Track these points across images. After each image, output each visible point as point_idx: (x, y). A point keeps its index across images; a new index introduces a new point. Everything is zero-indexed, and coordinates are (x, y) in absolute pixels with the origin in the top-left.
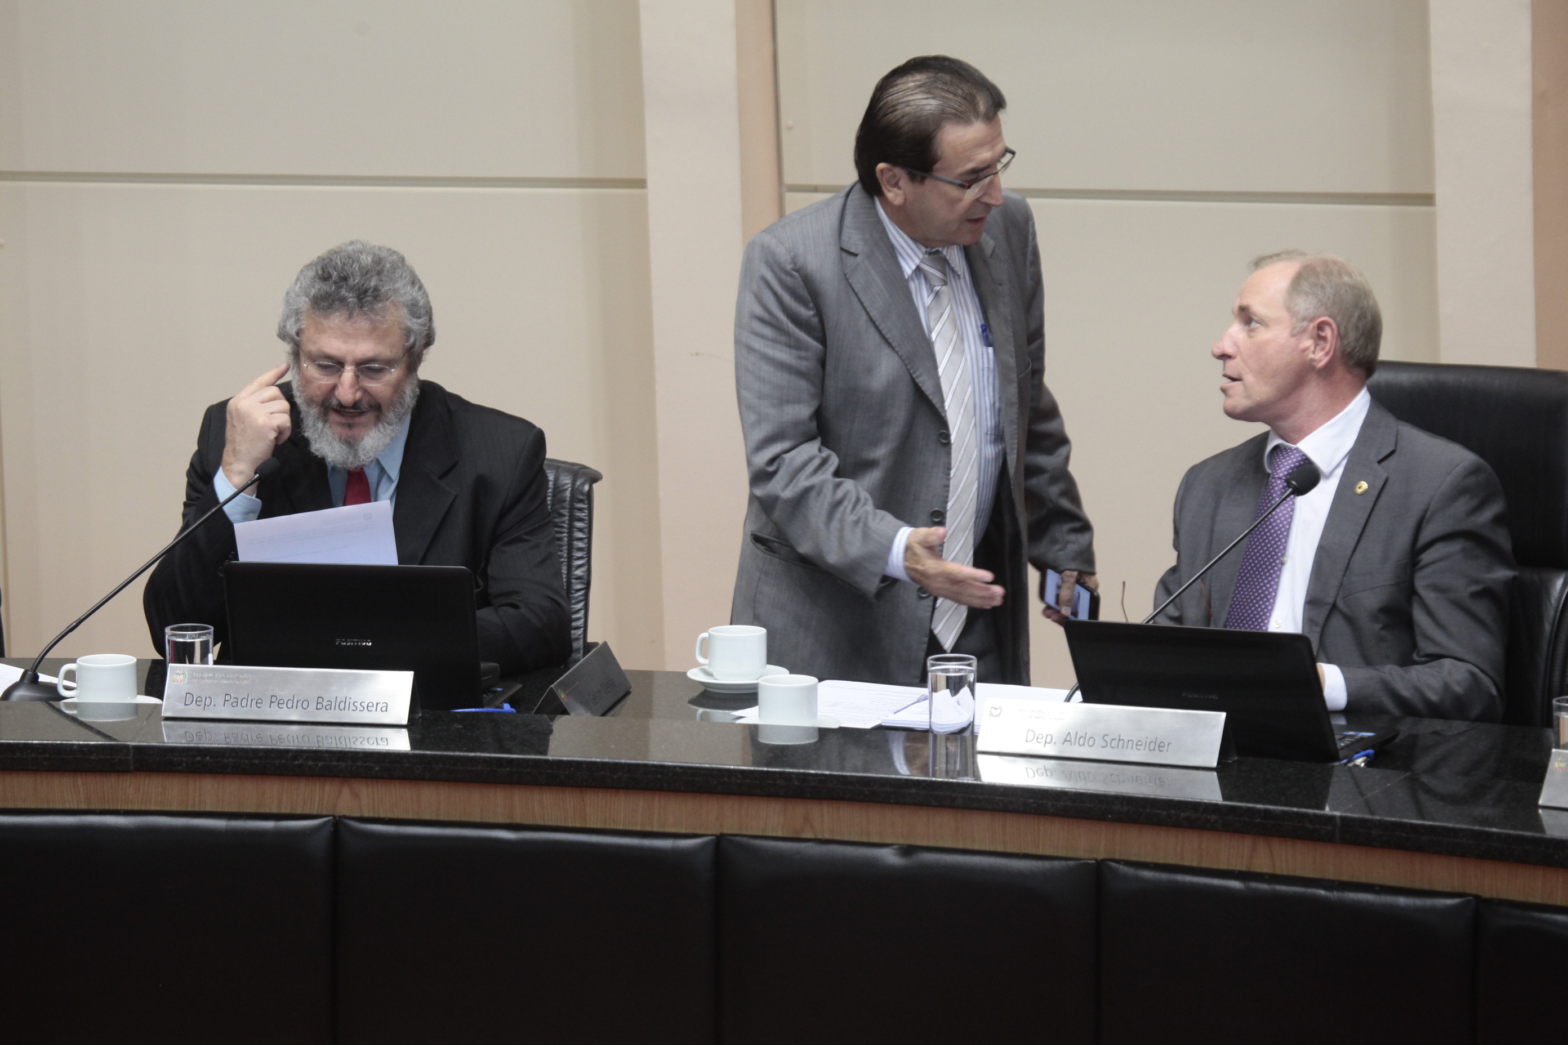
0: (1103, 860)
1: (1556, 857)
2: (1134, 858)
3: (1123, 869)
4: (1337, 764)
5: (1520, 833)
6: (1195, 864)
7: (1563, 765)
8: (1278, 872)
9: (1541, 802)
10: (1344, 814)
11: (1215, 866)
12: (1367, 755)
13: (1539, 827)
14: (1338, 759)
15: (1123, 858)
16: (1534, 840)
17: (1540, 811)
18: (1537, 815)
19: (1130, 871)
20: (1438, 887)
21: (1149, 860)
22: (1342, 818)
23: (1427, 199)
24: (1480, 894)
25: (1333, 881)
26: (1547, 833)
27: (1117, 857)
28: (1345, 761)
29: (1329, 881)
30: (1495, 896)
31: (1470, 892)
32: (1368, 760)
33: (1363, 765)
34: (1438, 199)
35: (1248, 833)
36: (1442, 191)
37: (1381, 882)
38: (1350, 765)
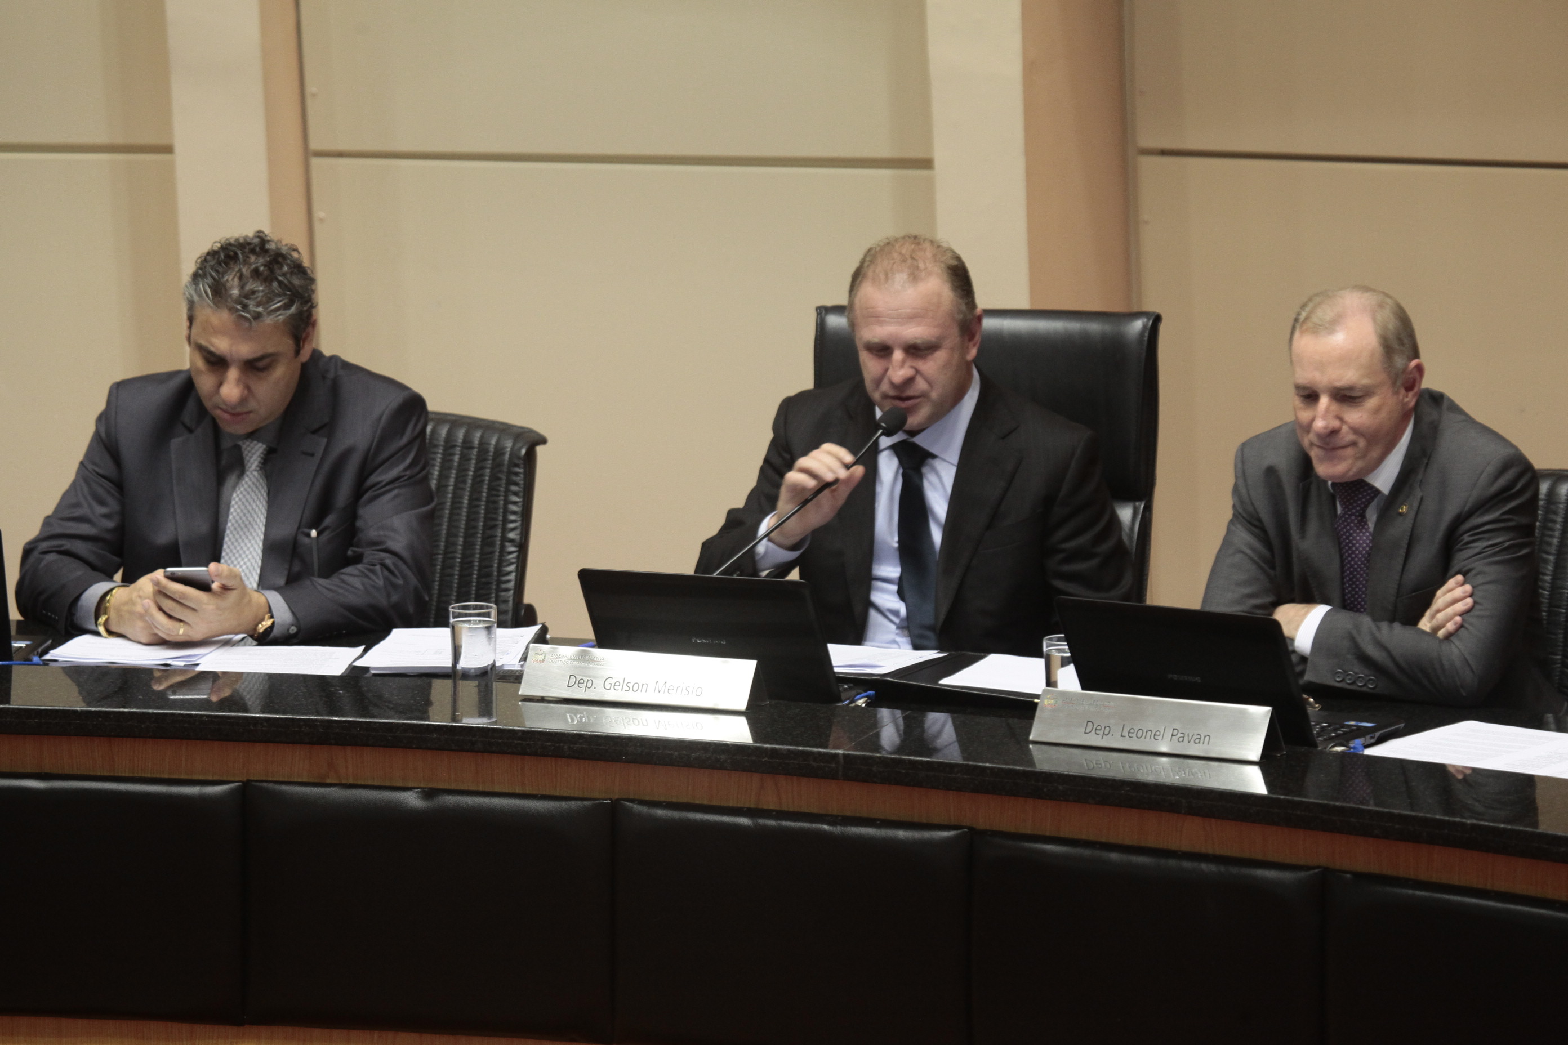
0: (618, 800)
1: (1045, 790)
2: (647, 798)
3: (637, 808)
4: (840, 704)
5: (1011, 767)
6: (705, 802)
7: (1052, 702)
8: (785, 808)
9: (1031, 738)
10: (846, 752)
11: (724, 804)
12: (867, 696)
13: (1031, 762)
14: (840, 700)
15: (637, 797)
16: (1025, 773)
17: (1031, 746)
18: (1028, 752)
19: (643, 809)
20: (936, 820)
21: (662, 799)
22: (844, 755)
23: (926, 164)
24: (974, 826)
25: (837, 816)
26: (1038, 767)
27: (632, 797)
28: (847, 702)
29: (831, 816)
30: (988, 828)
31: (965, 824)
32: (869, 701)
33: (864, 705)
34: (937, 163)
35: (756, 772)
36: (940, 156)
37: (882, 817)
38: (853, 705)
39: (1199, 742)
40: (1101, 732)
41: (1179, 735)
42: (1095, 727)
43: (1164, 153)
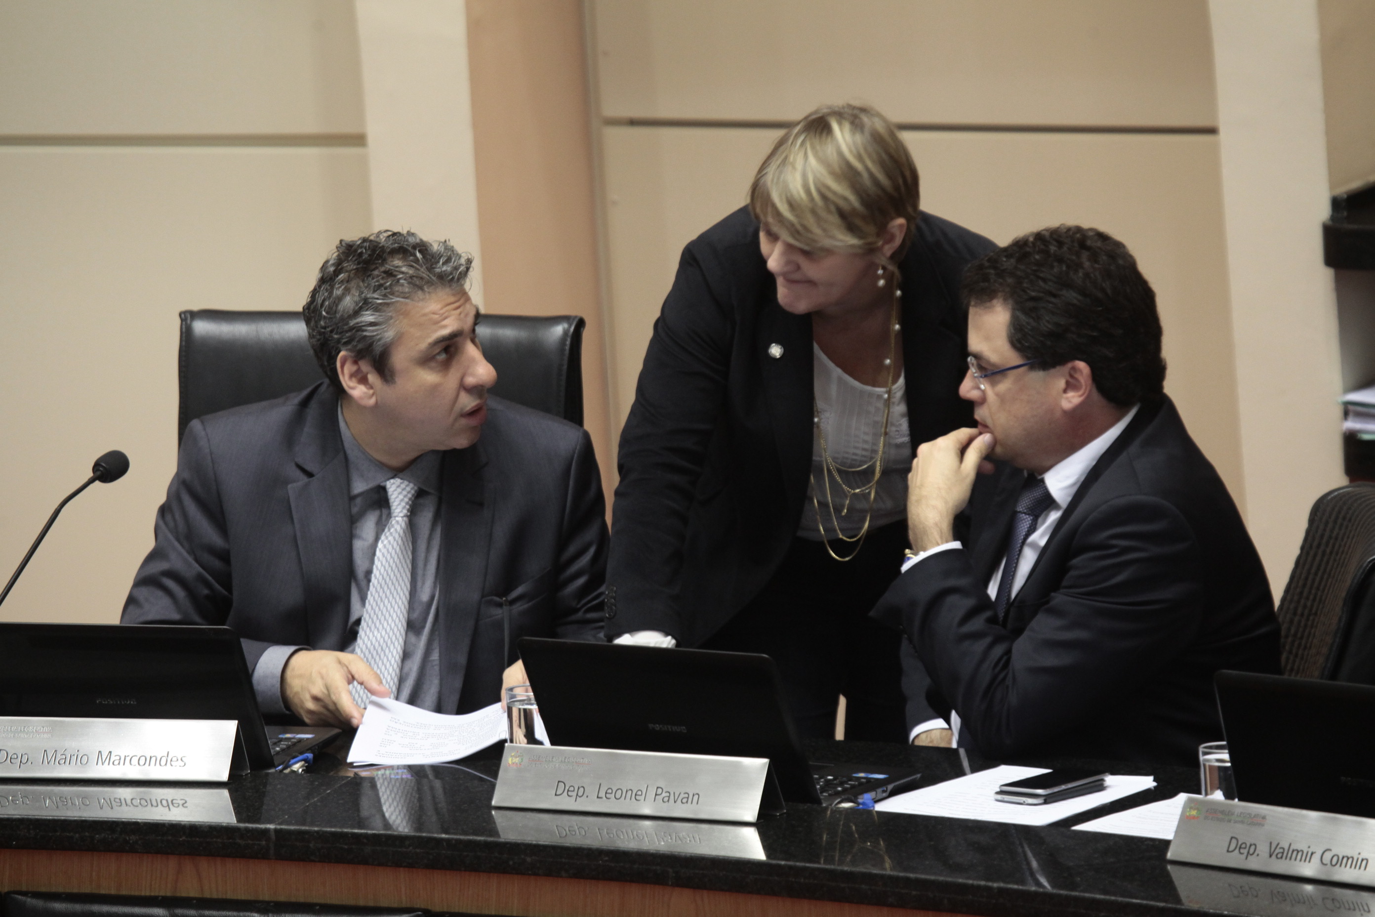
39: (687, 802)
40: (574, 794)
41: (664, 794)
42: (567, 788)
43: (633, 122)
